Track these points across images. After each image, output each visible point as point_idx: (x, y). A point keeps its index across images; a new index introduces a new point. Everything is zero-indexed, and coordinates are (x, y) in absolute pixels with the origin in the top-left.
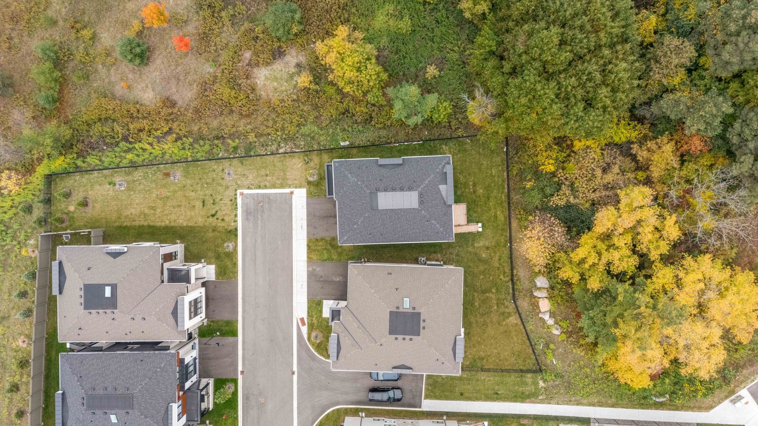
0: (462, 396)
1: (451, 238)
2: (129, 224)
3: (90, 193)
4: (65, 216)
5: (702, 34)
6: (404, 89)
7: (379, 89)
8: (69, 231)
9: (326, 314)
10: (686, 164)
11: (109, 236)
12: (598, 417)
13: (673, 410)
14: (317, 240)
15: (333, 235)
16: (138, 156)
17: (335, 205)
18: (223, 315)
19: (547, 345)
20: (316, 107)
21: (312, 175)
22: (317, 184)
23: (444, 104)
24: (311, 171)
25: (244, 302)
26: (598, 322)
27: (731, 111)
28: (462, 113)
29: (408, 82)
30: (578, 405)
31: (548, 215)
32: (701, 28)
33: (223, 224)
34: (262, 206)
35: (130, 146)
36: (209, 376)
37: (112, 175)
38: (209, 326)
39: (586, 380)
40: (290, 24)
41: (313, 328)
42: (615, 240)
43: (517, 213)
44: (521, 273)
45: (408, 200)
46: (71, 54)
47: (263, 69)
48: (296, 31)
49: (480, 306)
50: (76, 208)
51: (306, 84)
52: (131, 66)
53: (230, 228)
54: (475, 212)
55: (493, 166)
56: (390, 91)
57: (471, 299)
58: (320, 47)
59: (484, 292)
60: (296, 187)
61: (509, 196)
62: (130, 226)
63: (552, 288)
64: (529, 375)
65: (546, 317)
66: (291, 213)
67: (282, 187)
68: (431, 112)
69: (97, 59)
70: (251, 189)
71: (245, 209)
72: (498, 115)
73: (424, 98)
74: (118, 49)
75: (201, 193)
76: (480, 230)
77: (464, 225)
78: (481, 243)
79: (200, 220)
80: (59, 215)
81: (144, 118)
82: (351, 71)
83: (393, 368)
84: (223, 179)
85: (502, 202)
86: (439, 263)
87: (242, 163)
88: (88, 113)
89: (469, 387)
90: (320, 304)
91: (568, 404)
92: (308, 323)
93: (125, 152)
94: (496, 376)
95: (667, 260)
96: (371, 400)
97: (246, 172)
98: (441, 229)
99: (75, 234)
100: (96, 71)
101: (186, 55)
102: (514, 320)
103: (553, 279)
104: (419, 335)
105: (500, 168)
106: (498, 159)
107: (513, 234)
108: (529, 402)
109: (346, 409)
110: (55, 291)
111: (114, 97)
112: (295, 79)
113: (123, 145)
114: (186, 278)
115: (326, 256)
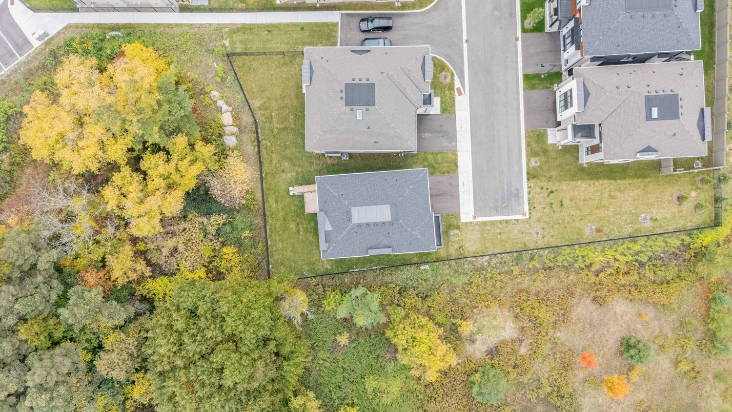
0: (302, 27)
1: (318, 179)
2: (636, 180)
3: (676, 210)
4: (700, 186)
5: (90, 382)
6: (370, 321)
7: (394, 320)
8: (696, 171)
9: (436, 101)
10: (100, 259)
11: (655, 168)
12: (172, 14)
13: (101, 24)
14: (448, 172)
15: (432, 177)
16: (629, 248)
17: (432, 207)
18: (539, 94)
19: (223, 80)
20: (454, 301)
21: (455, 235)
22: (450, 227)
23: (330, 308)
24: (457, 239)
25: (518, 109)
26: (176, 105)
27: (60, 311)
28: (313, 300)
29: (366, 329)
30: (191, 25)
31: (227, 205)
32: (91, 388)
33: (542, 184)
34: (504, 203)
35: (636, 257)
36: (550, 33)
37: (654, 228)
38: (552, 84)
39: (184, 49)
40: (483, 381)
41: (450, 86)
42: (163, 184)
43: (256, 206)
44: (250, 149)
45: (361, 215)
46: (699, 346)
47: (507, 337)
48: (476, 375)
49: (288, 115)
50: (689, 194)
51: (464, 323)
52: (639, 337)
53: (535, 180)
54: (297, 205)
55: (281, 250)
56: (383, 319)
57: (297, 122)
58: (453, 360)
59: (285, 129)
60: (471, 223)
61: (265, 222)
62: (634, 178)
63: (220, 136)
64: (238, 50)
65: (225, 107)
66: (475, 198)
67: (485, 223)
68: (343, 300)
69: (673, 342)
70: (515, 220)
71: (520, 200)
72: (279, 299)
73: (350, 313)
74: (652, 353)
75: (564, 214)
76: (291, 188)
77: (307, 192)
78: (291, 175)
79: (564, 187)
80: (706, 187)
81: (623, 286)
82: (421, 338)
83: (370, 51)
84: (543, 228)
85: (271, 216)
86: (329, 155)
87: (525, 244)
88: (680, 289)
89: (295, 36)
90: (443, 110)
91: (201, 24)
92: (454, 91)
93: (642, 252)
94: (271, 48)
95: (113, 167)
96: (390, 18)
97: (520, 236)
98: (328, 188)
99: (689, 169)
100: (673, 331)
101: (584, 349)
102: (256, 103)
103: (220, 144)
104: (347, 85)
105: (274, 248)
106: (276, 257)
107: (259, 185)
108: (238, 24)
109: (414, 8)
110: (708, 111)
111: (655, 305)
112: (476, 329)
113: (644, 259)
114: (577, 129)
115: (439, 157)
